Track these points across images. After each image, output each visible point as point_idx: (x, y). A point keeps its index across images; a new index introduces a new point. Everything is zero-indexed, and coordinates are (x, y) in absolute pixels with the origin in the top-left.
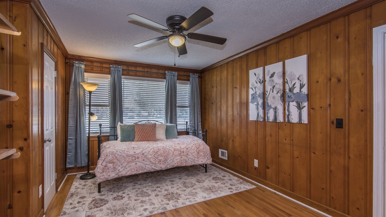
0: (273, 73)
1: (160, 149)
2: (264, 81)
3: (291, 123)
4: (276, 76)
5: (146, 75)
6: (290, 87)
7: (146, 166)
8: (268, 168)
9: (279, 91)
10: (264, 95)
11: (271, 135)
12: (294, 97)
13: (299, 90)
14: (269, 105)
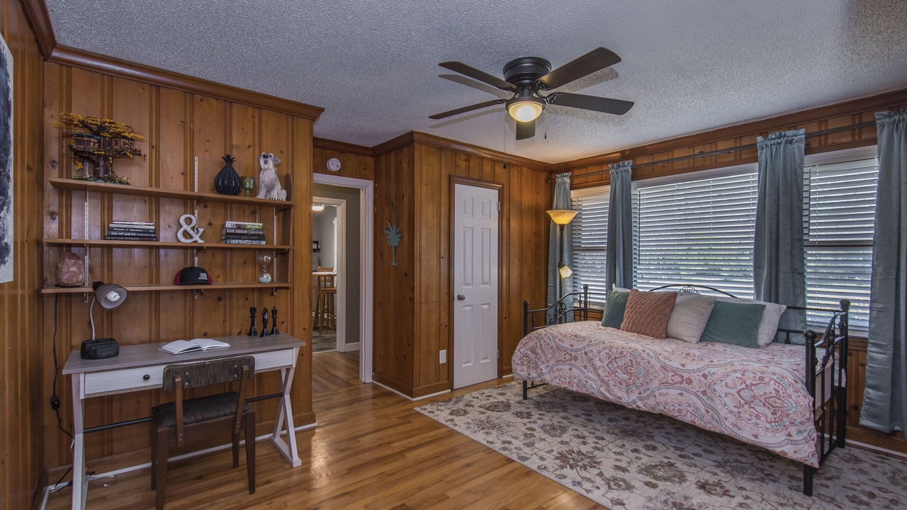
1: (625, 353)
5: (697, 164)
7: (587, 382)
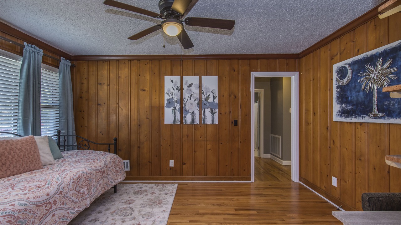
0: (191, 84)
2: (182, 89)
3: (206, 124)
4: (194, 87)
6: (206, 97)
7: (68, 213)
8: (185, 164)
9: (197, 99)
10: (181, 101)
11: (187, 136)
12: (209, 105)
13: (213, 100)
14: (187, 110)
